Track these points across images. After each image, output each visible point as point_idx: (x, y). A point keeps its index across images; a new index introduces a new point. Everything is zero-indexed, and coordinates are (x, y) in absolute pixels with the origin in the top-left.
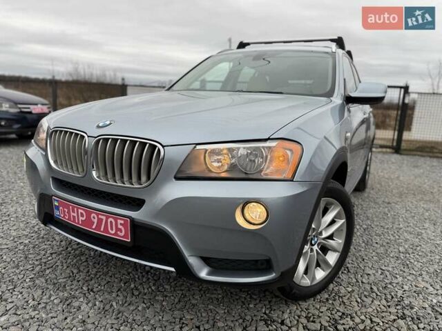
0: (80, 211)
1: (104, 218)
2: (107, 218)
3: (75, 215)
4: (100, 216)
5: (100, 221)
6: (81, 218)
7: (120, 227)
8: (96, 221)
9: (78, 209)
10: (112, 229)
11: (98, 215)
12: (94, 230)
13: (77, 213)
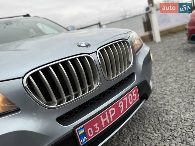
1: (126, 98)
2: (127, 96)
3: (107, 118)
4: (124, 100)
5: (124, 102)
6: (111, 116)
7: (134, 95)
8: (122, 105)
9: (108, 112)
10: (131, 101)
11: (122, 100)
12: (122, 113)
13: (108, 115)
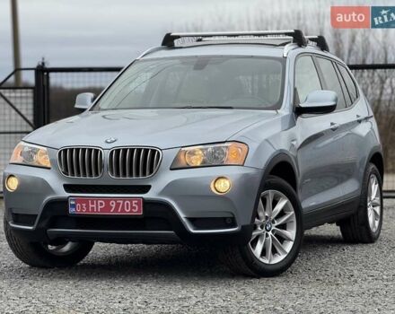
0: (99, 202)
1: (121, 202)
2: (124, 201)
3: (95, 206)
4: (118, 202)
5: (118, 205)
6: (99, 207)
7: (134, 205)
8: (114, 206)
9: (97, 200)
10: (128, 209)
12: (112, 212)
13: (96, 204)
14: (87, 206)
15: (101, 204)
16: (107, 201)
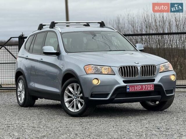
0: (139, 86)
1: (147, 86)
3: (137, 88)
6: (139, 88)
7: (151, 87)
8: (144, 87)
9: (138, 86)
10: (149, 88)
11: (145, 85)
12: (143, 90)
13: (138, 87)
14: (134, 88)
15: (140, 87)
16: (142, 85)
